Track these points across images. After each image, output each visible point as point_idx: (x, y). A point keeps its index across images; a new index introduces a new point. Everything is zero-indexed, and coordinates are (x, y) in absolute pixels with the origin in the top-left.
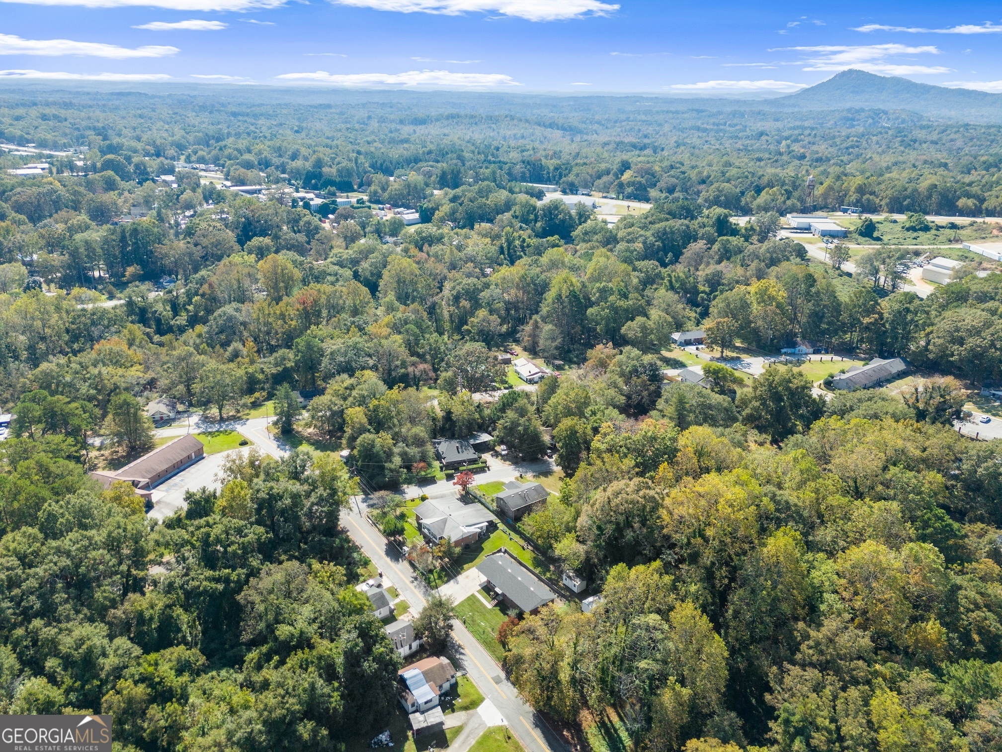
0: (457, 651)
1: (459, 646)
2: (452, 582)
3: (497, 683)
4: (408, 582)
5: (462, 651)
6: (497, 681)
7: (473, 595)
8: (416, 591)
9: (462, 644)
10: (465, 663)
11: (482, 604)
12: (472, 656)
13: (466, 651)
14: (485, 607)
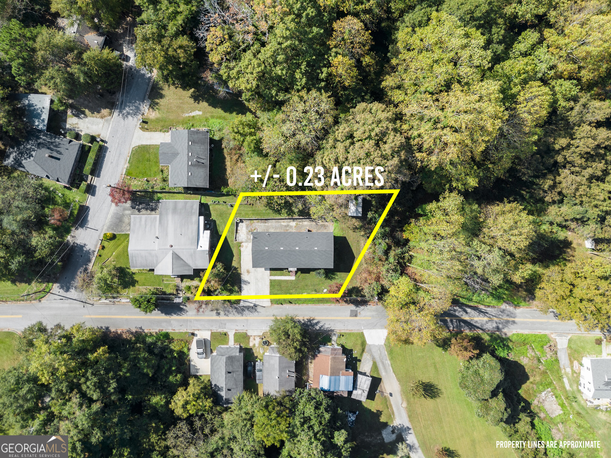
0: (313, 325)
1: (310, 321)
2: (243, 286)
3: (356, 316)
4: (217, 318)
5: (315, 321)
6: (354, 314)
7: (271, 281)
8: (231, 317)
9: (308, 318)
10: (326, 326)
11: (287, 281)
12: (324, 318)
13: (317, 318)
14: (291, 281)
